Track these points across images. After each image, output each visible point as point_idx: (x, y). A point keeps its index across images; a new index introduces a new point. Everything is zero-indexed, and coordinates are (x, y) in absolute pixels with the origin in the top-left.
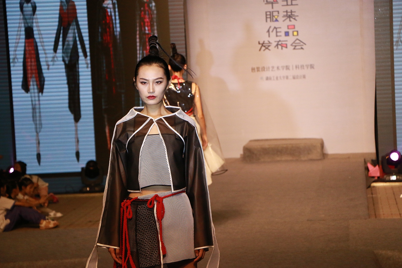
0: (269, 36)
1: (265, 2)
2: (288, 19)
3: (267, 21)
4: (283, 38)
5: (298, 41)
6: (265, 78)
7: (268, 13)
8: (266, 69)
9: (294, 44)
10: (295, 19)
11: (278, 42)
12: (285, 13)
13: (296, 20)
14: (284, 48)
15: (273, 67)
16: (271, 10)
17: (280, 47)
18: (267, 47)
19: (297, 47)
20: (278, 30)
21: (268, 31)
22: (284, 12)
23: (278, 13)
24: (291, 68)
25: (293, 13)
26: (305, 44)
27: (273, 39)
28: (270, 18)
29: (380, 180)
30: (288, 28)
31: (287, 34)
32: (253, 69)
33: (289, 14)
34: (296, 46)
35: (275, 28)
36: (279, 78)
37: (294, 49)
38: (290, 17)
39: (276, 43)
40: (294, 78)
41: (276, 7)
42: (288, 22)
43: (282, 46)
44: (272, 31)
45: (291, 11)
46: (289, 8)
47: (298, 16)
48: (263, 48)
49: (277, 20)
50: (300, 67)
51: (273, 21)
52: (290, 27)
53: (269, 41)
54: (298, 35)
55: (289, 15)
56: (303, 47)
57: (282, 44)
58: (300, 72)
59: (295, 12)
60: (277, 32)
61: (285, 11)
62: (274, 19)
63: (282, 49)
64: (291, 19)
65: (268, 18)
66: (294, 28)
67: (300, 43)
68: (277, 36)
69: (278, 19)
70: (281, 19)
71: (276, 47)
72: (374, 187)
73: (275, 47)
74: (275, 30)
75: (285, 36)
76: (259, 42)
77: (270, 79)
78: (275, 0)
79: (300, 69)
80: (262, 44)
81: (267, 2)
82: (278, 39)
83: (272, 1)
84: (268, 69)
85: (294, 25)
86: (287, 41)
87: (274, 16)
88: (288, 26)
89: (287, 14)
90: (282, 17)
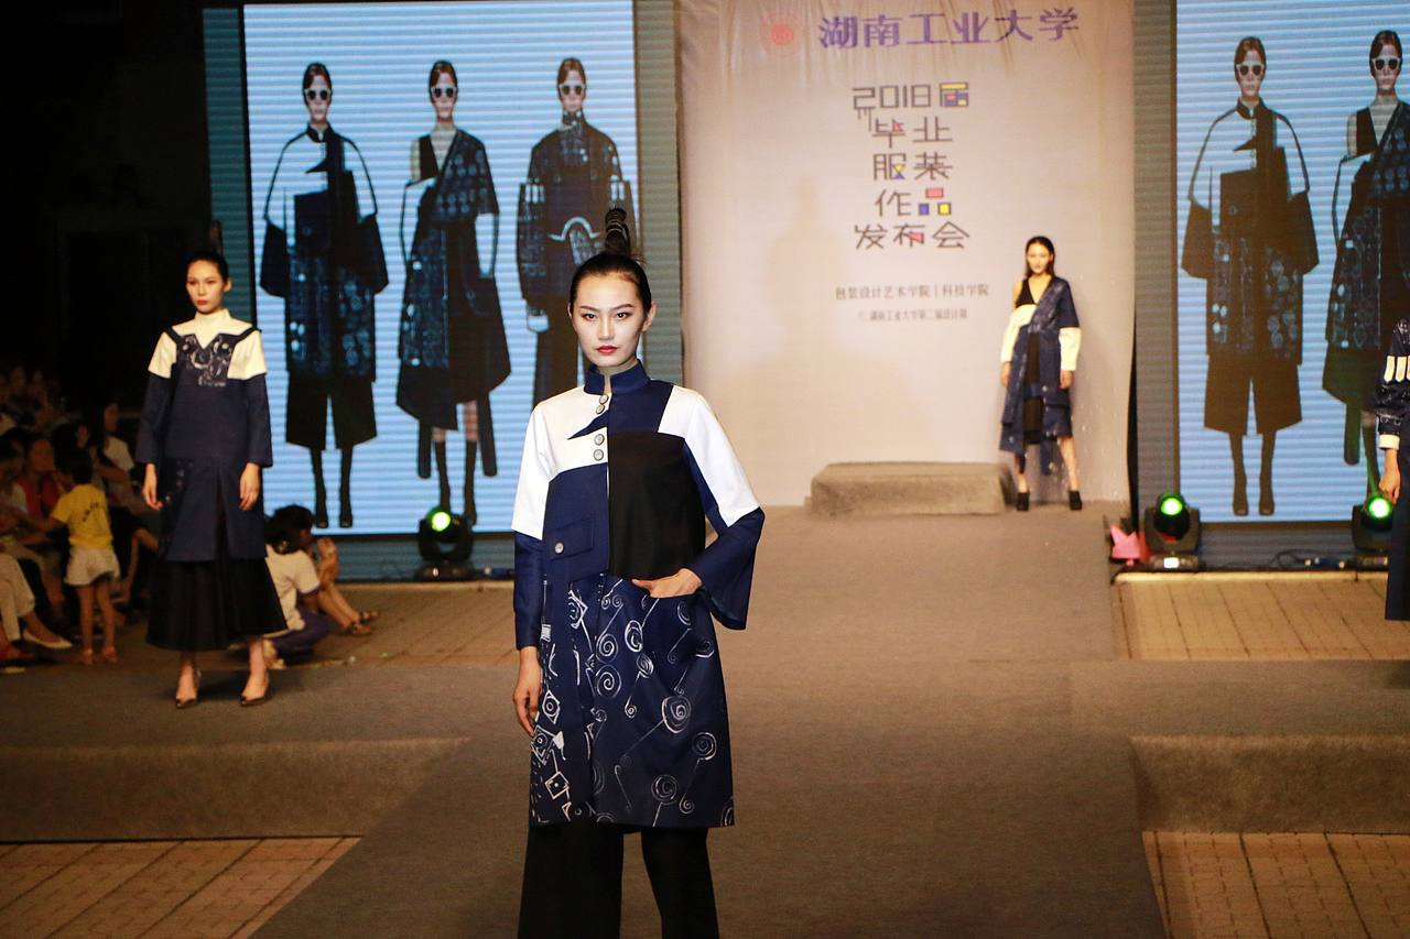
0: (881, 214)
1: (874, 131)
2: (928, 174)
3: (876, 177)
4: (915, 219)
5: (949, 228)
6: (868, 316)
7: (880, 159)
8: (871, 294)
9: (940, 235)
10: (943, 174)
11: (903, 228)
13: (947, 177)
14: (915, 244)
15: (889, 289)
16: (887, 151)
17: (906, 240)
18: (875, 239)
19: (947, 243)
20: (903, 199)
21: (880, 201)
22: (918, 156)
23: (905, 160)
24: (932, 292)
25: (939, 161)
26: (968, 236)
27: (891, 220)
28: (885, 170)
29: (1139, 566)
30: (927, 197)
31: (924, 209)
32: (840, 293)
33: (931, 161)
34: (944, 240)
35: (895, 194)
36: (902, 316)
37: (941, 246)
38: (932, 168)
39: (898, 231)
40: (939, 316)
41: (900, 144)
42: (926, 181)
43: (912, 239)
44: (889, 202)
45: (936, 154)
46: (930, 148)
47: (951, 167)
48: (866, 242)
49: (900, 176)
50: (953, 289)
51: (891, 178)
52: (931, 194)
53: (880, 226)
54: (950, 212)
55: (931, 165)
56: (962, 242)
57: (911, 233)
58: (952, 303)
59: (944, 157)
60: (899, 204)
61: (922, 153)
63: (911, 245)
65: (880, 170)
66: (942, 196)
67: (954, 233)
68: (900, 214)
69: (903, 173)
70: (909, 173)
71: (898, 241)
72: (1124, 583)
73: (895, 240)
74: (895, 198)
75: (921, 213)
76: (856, 227)
77: (882, 317)
78: (897, 128)
79: (954, 293)
80: (864, 233)
81: (877, 130)
82: (902, 221)
83: (890, 128)
84: (876, 293)
85: (942, 189)
86: (924, 226)
87: (894, 166)
88: (926, 190)
89: (925, 161)
90: (914, 168)
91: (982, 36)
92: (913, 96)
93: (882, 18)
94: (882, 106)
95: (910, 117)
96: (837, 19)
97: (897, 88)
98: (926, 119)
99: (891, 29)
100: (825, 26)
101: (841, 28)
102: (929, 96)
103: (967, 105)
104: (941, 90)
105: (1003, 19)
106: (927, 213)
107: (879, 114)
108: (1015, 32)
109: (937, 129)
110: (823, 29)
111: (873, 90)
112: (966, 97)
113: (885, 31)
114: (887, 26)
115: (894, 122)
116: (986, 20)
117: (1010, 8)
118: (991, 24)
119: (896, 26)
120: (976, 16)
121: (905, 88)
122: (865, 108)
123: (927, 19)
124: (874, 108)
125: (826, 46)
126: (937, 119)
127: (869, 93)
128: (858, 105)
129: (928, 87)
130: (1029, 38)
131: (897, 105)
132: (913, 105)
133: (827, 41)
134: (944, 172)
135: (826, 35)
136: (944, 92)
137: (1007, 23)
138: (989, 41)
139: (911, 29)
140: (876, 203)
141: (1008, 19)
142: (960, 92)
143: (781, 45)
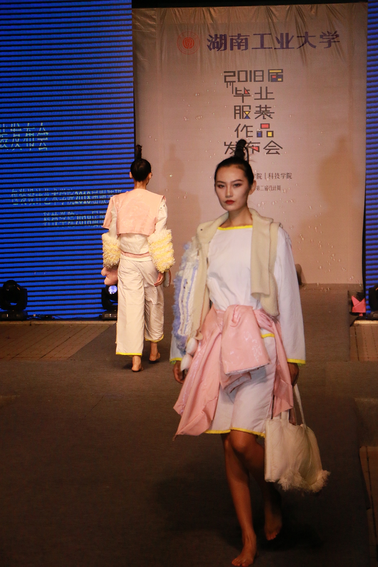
1: (234, 94)
2: (262, 116)
3: (235, 118)
4: (255, 139)
5: (272, 144)
7: (238, 108)
9: (268, 148)
10: (269, 116)
12: (258, 109)
13: (272, 118)
14: (255, 152)
16: (242, 104)
17: (250, 150)
19: (271, 151)
20: (249, 129)
21: (237, 130)
22: (256, 107)
23: (250, 109)
24: (263, 177)
25: (268, 109)
26: (282, 148)
28: (240, 113)
29: (366, 317)
30: (261, 128)
31: (259, 135)
33: (264, 109)
34: (270, 150)
35: (245, 126)
37: (268, 153)
38: (263, 113)
40: (266, 189)
41: (248, 101)
42: (261, 120)
43: (253, 150)
44: (241, 131)
45: (266, 106)
46: (263, 103)
47: (274, 113)
48: (230, 151)
49: (247, 117)
50: (274, 175)
51: (243, 118)
52: (263, 126)
54: (273, 136)
55: (263, 111)
56: (279, 151)
57: (253, 146)
58: (274, 182)
59: (270, 108)
60: (247, 132)
61: (259, 106)
62: (245, 115)
63: (253, 152)
64: (266, 116)
65: (238, 113)
66: (269, 128)
67: (275, 146)
68: (247, 136)
69: (249, 115)
70: (252, 115)
72: (358, 325)
74: (245, 128)
75: (258, 137)
76: (225, 143)
78: (246, 92)
79: (274, 177)
80: (229, 146)
81: (236, 93)
82: (248, 140)
83: (243, 92)
85: (269, 124)
86: (259, 143)
87: (245, 112)
88: (261, 124)
89: (260, 109)
90: (255, 113)
91: (290, 45)
92: (255, 76)
93: (239, 35)
94: (239, 81)
95: (253, 87)
96: (216, 35)
97: (246, 72)
98: (261, 88)
99: (244, 41)
100: (211, 39)
101: (218, 40)
102: (263, 76)
103: (282, 81)
104: (269, 73)
105: (301, 37)
106: (261, 136)
107: (237, 85)
108: (307, 43)
109: (267, 93)
110: (209, 41)
111: (234, 72)
112: (282, 77)
113: (241, 42)
114: (242, 39)
115: (245, 89)
116: (293, 37)
117: (304, 31)
118: (295, 38)
119: (246, 39)
120: (287, 35)
121: (251, 71)
122: (230, 82)
123: (262, 36)
124: (235, 82)
125: (211, 49)
126: (267, 87)
127: (232, 74)
128: (227, 80)
129: (263, 71)
130: (315, 47)
131: (246, 81)
132: (255, 81)
133: (212, 47)
134: (270, 115)
135: (211, 43)
136: (270, 74)
137: (303, 39)
138: (294, 48)
139: (255, 42)
140: (235, 131)
141: (304, 37)
142: (279, 74)
143: (187, 48)
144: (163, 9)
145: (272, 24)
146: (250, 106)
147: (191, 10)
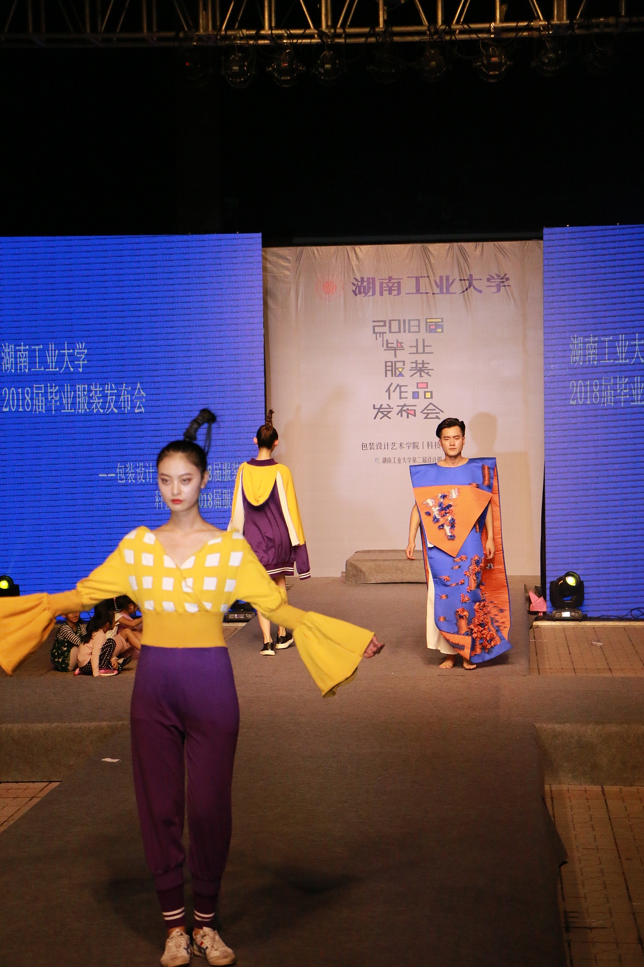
0: (389, 398)
1: (385, 347)
2: (419, 373)
3: (386, 376)
5: (431, 407)
6: (381, 460)
7: (389, 364)
8: (383, 447)
9: (425, 411)
10: (427, 374)
11: (403, 406)
13: (430, 376)
14: (410, 417)
15: (394, 444)
16: (394, 360)
17: (404, 414)
18: (385, 413)
19: (430, 416)
20: (403, 389)
21: (388, 390)
22: (412, 363)
23: (404, 365)
24: (420, 446)
25: (425, 365)
26: (443, 412)
27: (395, 401)
28: (392, 371)
29: (546, 617)
30: (418, 388)
31: (415, 395)
32: (364, 446)
33: (421, 366)
34: (428, 414)
35: (398, 385)
36: (402, 461)
37: (426, 418)
38: (420, 370)
39: (400, 408)
41: (401, 355)
42: (417, 378)
43: (408, 414)
44: (394, 391)
45: (423, 361)
46: (420, 358)
47: (433, 369)
48: (380, 415)
49: (401, 375)
50: (434, 444)
51: (395, 376)
52: (420, 386)
53: (388, 405)
54: (432, 397)
55: (420, 368)
56: (438, 415)
57: (408, 409)
58: (433, 453)
59: (429, 363)
60: (401, 392)
61: (415, 361)
63: (408, 417)
64: (423, 374)
65: (389, 370)
66: (427, 388)
68: (401, 398)
69: (403, 373)
70: (407, 372)
71: (400, 415)
72: (538, 627)
73: (398, 414)
74: (398, 388)
75: (414, 398)
76: (374, 406)
77: (390, 461)
78: (399, 345)
79: (434, 447)
80: (379, 409)
81: (387, 347)
82: (402, 402)
83: (395, 345)
84: (386, 446)
85: (427, 383)
86: (416, 406)
87: (397, 368)
88: (417, 383)
89: (416, 365)
90: (410, 370)
91: (452, 290)
92: (409, 326)
93: (390, 278)
94: (390, 332)
95: (407, 339)
96: (362, 279)
97: (399, 321)
98: (417, 340)
99: (396, 285)
100: (356, 283)
101: (365, 284)
102: (419, 326)
103: (442, 332)
104: (427, 322)
105: (464, 280)
106: (418, 398)
107: (388, 336)
108: (472, 288)
109: (424, 346)
110: (354, 285)
111: (385, 322)
112: (441, 327)
113: (392, 286)
114: (394, 283)
115: (397, 341)
116: (454, 280)
117: (468, 273)
118: (457, 282)
119: (399, 283)
120: (448, 278)
121: (404, 321)
122: (380, 333)
123: (417, 279)
124: (386, 333)
125: (356, 295)
126: (424, 340)
127: (382, 324)
128: (376, 331)
129: (419, 320)
130: (480, 292)
131: (400, 332)
132: (409, 331)
133: (357, 292)
134: (428, 372)
135: (356, 288)
136: (428, 324)
137: (467, 283)
138: (455, 293)
139: (408, 285)
140: (386, 392)
141: (468, 280)
142: (438, 324)
143: (329, 293)
144: (299, 248)
145: (429, 266)
146: (404, 362)
147: (333, 248)
